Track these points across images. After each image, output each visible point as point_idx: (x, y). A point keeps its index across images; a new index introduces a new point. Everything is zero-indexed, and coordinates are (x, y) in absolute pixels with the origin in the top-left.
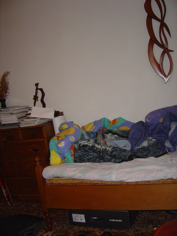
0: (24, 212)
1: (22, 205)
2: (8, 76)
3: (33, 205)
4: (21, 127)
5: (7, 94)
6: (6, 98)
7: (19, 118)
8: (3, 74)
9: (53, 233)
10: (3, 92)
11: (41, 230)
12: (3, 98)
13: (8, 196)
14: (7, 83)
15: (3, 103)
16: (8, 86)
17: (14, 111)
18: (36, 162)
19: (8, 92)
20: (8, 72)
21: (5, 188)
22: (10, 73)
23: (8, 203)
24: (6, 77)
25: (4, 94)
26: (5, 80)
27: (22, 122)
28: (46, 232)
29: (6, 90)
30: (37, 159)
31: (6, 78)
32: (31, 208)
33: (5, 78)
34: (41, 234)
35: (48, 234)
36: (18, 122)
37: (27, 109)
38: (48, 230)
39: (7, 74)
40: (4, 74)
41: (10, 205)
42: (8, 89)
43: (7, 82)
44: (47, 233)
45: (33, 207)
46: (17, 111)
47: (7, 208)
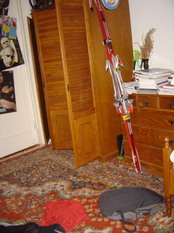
0: (149, 184)
1: (149, 175)
2: (153, 33)
3: (160, 179)
4: (159, 94)
5: (151, 53)
6: (149, 58)
7: (158, 84)
8: (148, 31)
9: (171, 220)
10: (147, 52)
11: (160, 212)
12: (146, 57)
13: (137, 163)
14: (152, 42)
15: (146, 63)
16: (153, 45)
17: (154, 76)
18: (164, 142)
19: (152, 51)
20: (153, 29)
21: (135, 154)
22: (156, 30)
23: (136, 169)
24: (152, 34)
25: (148, 53)
26: (150, 38)
27: (161, 89)
28: (164, 216)
29: (150, 49)
30: (166, 139)
31: (152, 36)
32: (157, 181)
33: (150, 36)
34: (158, 217)
35: (165, 220)
36: (156, 88)
37: (170, 73)
38: (166, 215)
39: (153, 32)
40: (150, 31)
41: (137, 172)
42: (152, 48)
43: (152, 40)
44: (164, 218)
45: (159, 180)
46: (158, 76)
47: (134, 174)
